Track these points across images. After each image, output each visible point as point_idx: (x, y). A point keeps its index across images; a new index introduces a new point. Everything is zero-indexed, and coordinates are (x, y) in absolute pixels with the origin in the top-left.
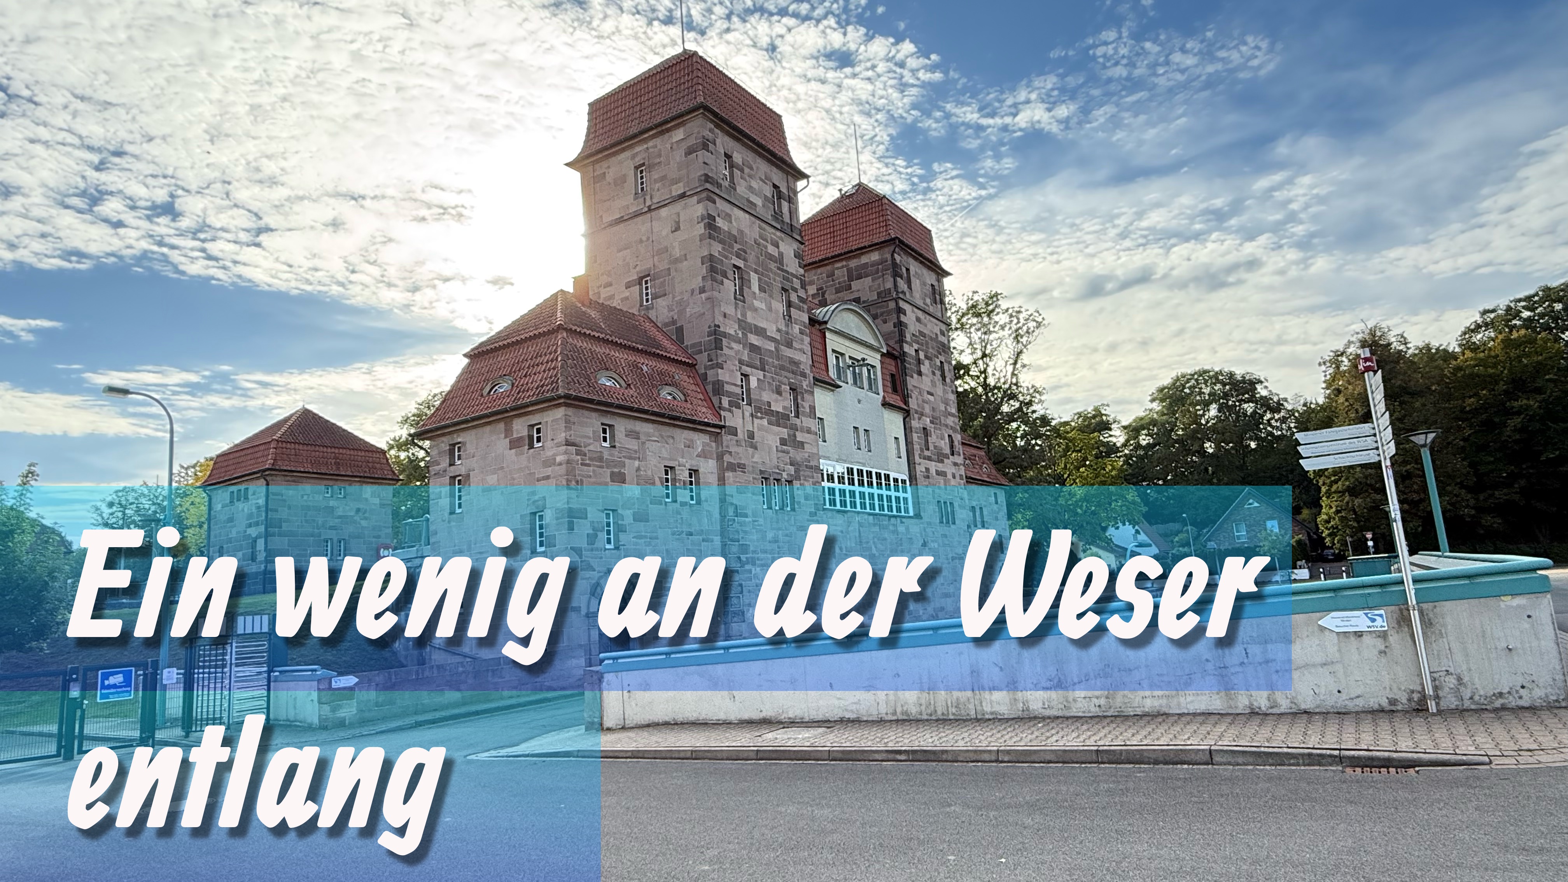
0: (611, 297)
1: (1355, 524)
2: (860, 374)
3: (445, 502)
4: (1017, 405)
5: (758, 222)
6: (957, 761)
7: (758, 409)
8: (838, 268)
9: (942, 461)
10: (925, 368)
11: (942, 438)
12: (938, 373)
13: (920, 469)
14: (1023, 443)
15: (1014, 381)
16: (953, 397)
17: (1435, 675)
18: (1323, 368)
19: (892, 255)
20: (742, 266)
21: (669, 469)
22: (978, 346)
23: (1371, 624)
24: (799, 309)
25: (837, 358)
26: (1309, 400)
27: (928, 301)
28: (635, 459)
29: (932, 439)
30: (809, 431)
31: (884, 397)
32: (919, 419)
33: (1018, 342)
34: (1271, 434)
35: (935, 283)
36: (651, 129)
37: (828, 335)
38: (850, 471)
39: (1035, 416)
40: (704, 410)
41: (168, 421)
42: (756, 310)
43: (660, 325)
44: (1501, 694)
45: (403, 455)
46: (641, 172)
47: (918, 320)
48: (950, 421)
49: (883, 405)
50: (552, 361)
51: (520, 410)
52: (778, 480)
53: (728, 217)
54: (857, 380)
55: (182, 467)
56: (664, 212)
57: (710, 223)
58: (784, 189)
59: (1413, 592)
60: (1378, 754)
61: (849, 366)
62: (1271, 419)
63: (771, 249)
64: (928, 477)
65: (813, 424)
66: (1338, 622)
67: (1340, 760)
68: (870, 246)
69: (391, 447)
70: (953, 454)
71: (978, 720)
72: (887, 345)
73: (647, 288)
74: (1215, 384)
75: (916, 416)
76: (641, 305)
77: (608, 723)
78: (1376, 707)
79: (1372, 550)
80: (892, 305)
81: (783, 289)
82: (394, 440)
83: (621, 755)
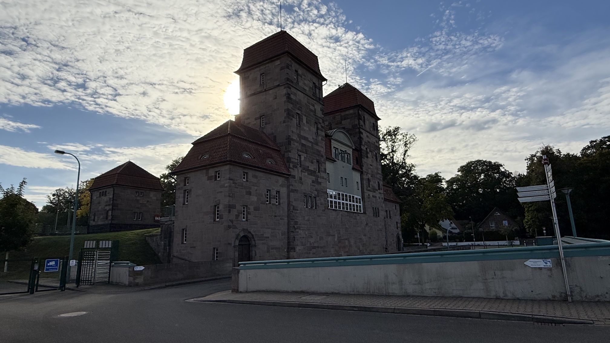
0: (249, 123)
1: (538, 224)
2: (344, 156)
3: (181, 200)
4: (405, 171)
5: (307, 97)
6: (378, 312)
7: (304, 169)
8: (337, 115)
9: (375, 192)
10: (370, 155)
11: (375, 183)
12: (374, 157)
13: (366, 195)
14: (407, 186)
15: (404, 161)
16: (380, 167)
17: (571, 287)
18: (527, 161)
19: (358, 111)
20: (300, 113)
21: (268, 191)
22: (390, 148)
23: (545, 265)
24: (322, 131)
25: (335, 150)
26: (521, 174)
27: (372, 129)
28: (255, 186)
29: (372, 183)
30: (323, 178)
31: (353, 166)
32: (367, 175)
33: (406, 146)
34: (505, 186)
35: (375, 123)
36: (266, 60)
37: (332, 141)
38: (339, 194)
39: (412, 175)
40: (283, 168)
41: (78, 164)
42: (304, 130)
43: (267, 135)
44: (598, 296)
45: (166, 181)
46: (263, 76)
47: (367, 136)
48: (378, 176)
49: (352, 169)
50: (225, 147)
51: (213, 165)
52: (310, 197)
53: (295, 95)
54: (343, 159)
55: (82, 182)
56: (271, 92)
57: (288, 96)
58: (317, 84)
59: (562, 253)
60: (548, 317)
61: (340, 154)
62: (505, 180)
63: (312, 107)
64: (369, 198)
65: (325, 176)
66: (532, 263)
67: (533, 319)
68: (350, 107)
69: (161, 177)
70: (379, 189)
71: (386, 296)
72: (355, 145)
73: (263, 120)
74: (483, 166)
75: (365, 174)
76: (261, 126)
77: (241, 289)
78: (547, 298)
79: (545, 234)
80: (357, 130)
81: (316, 123)
82: (163, 175)
83: (245, 302)
